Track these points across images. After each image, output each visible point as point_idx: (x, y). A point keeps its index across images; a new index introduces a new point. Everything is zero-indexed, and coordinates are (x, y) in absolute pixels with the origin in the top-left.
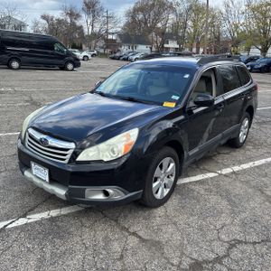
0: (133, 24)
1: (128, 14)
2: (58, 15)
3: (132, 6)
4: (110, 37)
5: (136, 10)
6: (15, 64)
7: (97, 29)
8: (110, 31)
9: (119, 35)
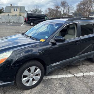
0: (79, 9)
1: (77, 6)
2: (53, 8)
3: (79, 3)
4: (69, 14)
5: (81, 4)
6: (32, 24)
7: (65, 12)
8: (70, 12)
9: (73, 14)
